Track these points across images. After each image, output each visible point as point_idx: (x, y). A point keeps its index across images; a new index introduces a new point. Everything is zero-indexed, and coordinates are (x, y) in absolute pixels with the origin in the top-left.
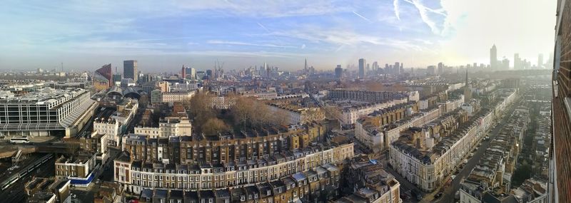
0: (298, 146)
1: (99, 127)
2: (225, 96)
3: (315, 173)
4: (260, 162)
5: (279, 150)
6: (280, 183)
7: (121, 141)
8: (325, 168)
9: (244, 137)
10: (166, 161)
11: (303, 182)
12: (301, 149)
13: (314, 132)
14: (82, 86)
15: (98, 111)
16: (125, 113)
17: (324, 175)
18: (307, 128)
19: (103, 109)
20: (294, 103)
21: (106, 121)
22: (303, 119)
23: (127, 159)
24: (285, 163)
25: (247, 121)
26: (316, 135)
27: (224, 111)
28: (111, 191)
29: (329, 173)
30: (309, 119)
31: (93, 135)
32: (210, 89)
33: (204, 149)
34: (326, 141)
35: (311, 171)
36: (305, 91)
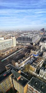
14: (37, 33)
15: (41, 39)
21: (43, 42)
31: (39, 45)
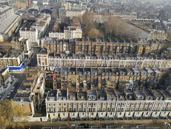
0: (141, 53)
1: (23, 35)
2: (102, 14)
3: (147, 71)
4: (116, 57)
5: (129, 52)
6: (124, 70)
7: (40, 42)
8: (154, 70)
9: (109, 42)
10: (68, 52)
11: (137, 73)
12: (143, 55)
13: (155, 47)
15: (22, 22)
16: (42, 24)
17: (151, 73)
18: (151, 43)
19: (25, 21)
20: (147, 25)
21: (28, 30)
22: (150, 37)
23: (45, 52)
24: (130, 61)
25: (113, 32)
26: (156, 48)
27: (100, 24)
28: (36, 72)
29: (155, 73)
30: (154, 37)
31: (20, 39)
32: (94, 9)
33: (88, 46)
34: (160, 53)
35: (144, 69)
36: (158, 17)
